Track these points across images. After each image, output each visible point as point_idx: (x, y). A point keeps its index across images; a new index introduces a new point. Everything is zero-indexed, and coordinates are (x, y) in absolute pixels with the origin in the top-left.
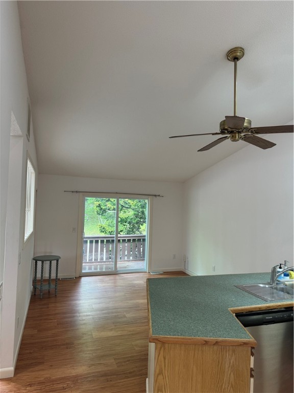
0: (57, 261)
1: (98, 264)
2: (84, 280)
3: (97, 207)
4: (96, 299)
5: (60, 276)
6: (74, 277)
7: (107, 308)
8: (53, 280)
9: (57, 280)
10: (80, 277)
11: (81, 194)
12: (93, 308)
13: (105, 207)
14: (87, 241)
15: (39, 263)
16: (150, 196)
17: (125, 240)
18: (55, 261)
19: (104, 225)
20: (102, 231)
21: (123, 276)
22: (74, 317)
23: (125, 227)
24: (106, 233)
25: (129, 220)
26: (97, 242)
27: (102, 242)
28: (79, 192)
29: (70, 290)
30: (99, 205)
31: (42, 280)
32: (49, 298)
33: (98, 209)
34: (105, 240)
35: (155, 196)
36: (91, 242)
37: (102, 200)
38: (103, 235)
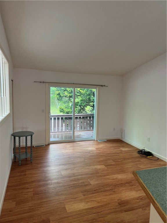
0: (32, 136)
1: (60, 133)
2: (52, 147)
3: (57, 95)
4: (63, 165)
5: (34, 144)
6: (44, 144)
7: (73, 175)
8: (29, 147)
9: (32, 147)
10: (49, 144)
11: (47, 84)
12: (62, 175)
13: (63, 95)
14: (52, 118)
15: (17, 138)
16: (98, 86)
17: (77, 117)
18: (30, 137)
19: (63, 107)
20: (61, 112)
21: (79, 144)
22: (47, 184)
23: (77, 108)
24: (64, 112)
25: (79, 104)
26: (58, 119)
27: (62, 118)
28: (46, 82)
29: (42, 157)
30: (59, 93)
31: (20, 148)
32: (26, 164)
33: (58, 96)
34: (64, 118)
35: (102, 86)
36: (55, 119)
37: (61, 90)
38: (62, 114)
